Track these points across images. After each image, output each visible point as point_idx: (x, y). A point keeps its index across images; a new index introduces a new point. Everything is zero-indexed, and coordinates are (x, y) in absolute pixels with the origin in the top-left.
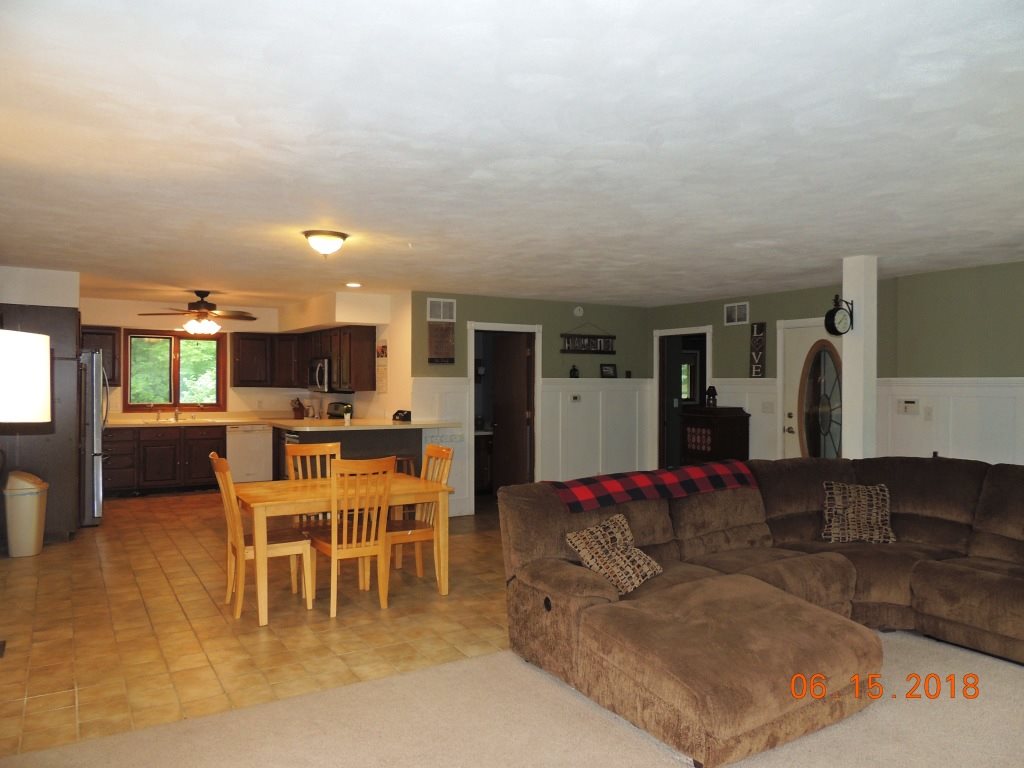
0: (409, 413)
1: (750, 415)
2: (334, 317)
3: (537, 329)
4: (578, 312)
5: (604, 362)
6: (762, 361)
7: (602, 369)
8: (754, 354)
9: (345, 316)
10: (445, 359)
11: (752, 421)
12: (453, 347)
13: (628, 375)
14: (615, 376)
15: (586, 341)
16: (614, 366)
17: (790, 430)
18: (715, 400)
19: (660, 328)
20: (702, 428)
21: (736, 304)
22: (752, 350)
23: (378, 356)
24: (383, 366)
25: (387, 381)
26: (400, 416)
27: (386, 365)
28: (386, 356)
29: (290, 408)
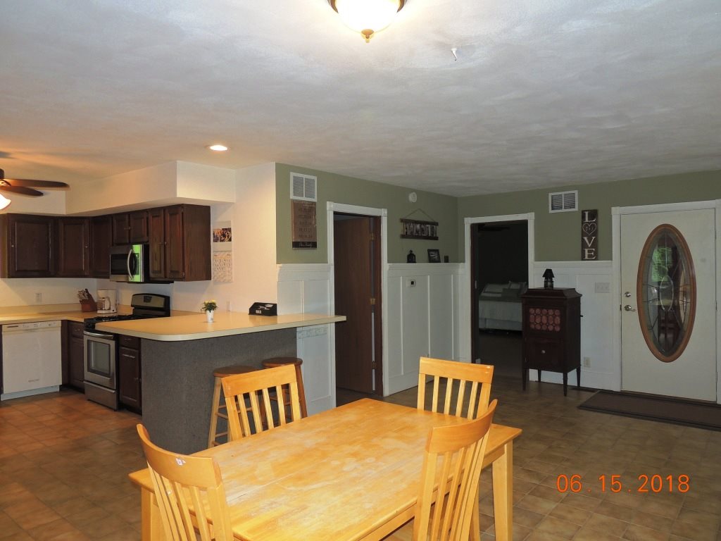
0: (275, 306)
1: (581, 295)
2: (175, 193)
3: (383, 213)
4: (412, 198)
5: (430, 248)
6: (595, 245)
7: (429, 254)
8: (586, 238)
9: (187, 192)
10: (309, 243)
11: (583, 300)
12: (315, 229)
13: (447, 260)
14: (439, 262)
15: (418, 226)
16: (437, 251)
17: (627, 308)
18: (552, 282)
19: (472, 216)
20: (548, 309)
21: (563, 193)
22: (583, 234)
23: (216, 240)
24: (225, 251)
25: (232, 269)
26: (261, 309)
27: (231, 251)
28: (230, 240)
29: (78, 301)
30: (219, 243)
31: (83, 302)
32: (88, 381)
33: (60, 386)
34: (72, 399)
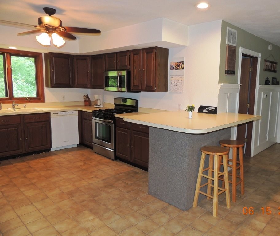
0: (216, 108)
3: (259, 55)
4: (270, 48)
5: (273, 77)
7: (273, 80)
10: (232, 71)
12: (235, 63)
13: (278, 84)
15: (271, 64)
16: (276, 78)
23: (172, 68)
24: (179, 75)
25: (183, 86)
26: (207, 110)
27: (183, 75)
28: (183, 69)
29: (83, 100)
30: (174, 71)
31: (85, 101)
32: (94, 143)
33: (78, 144)
34: (86, 152)
